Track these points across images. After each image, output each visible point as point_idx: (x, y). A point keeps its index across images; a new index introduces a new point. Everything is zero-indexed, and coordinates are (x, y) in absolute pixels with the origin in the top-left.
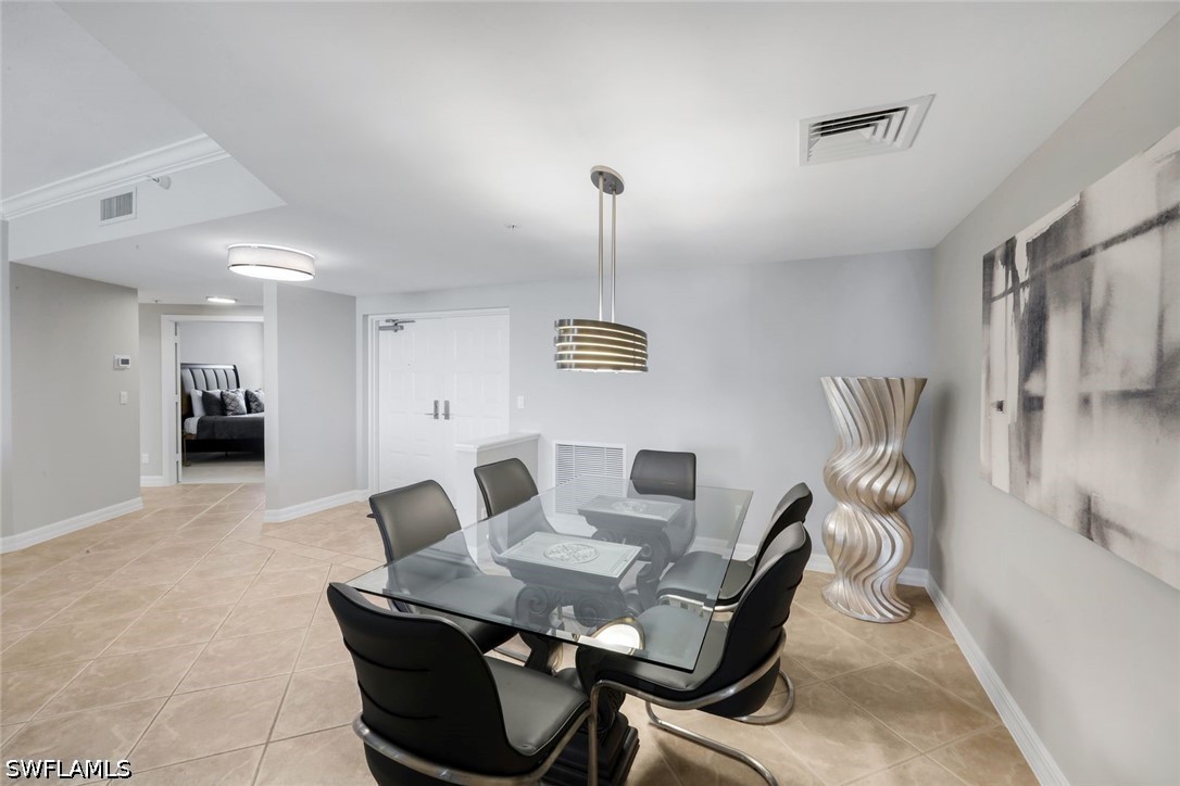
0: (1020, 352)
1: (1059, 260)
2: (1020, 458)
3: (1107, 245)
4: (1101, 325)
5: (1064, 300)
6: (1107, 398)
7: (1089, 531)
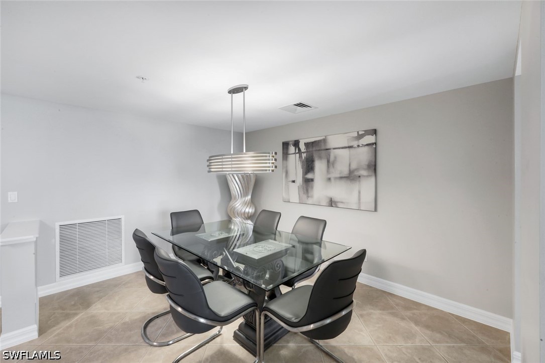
0: (303, 168)
1: (318, 149)
2: (304, 193)
3: (334, 149)
4: (333, 164)
5: (320, 158)
6: (336, 178)
7: (332, 205)
